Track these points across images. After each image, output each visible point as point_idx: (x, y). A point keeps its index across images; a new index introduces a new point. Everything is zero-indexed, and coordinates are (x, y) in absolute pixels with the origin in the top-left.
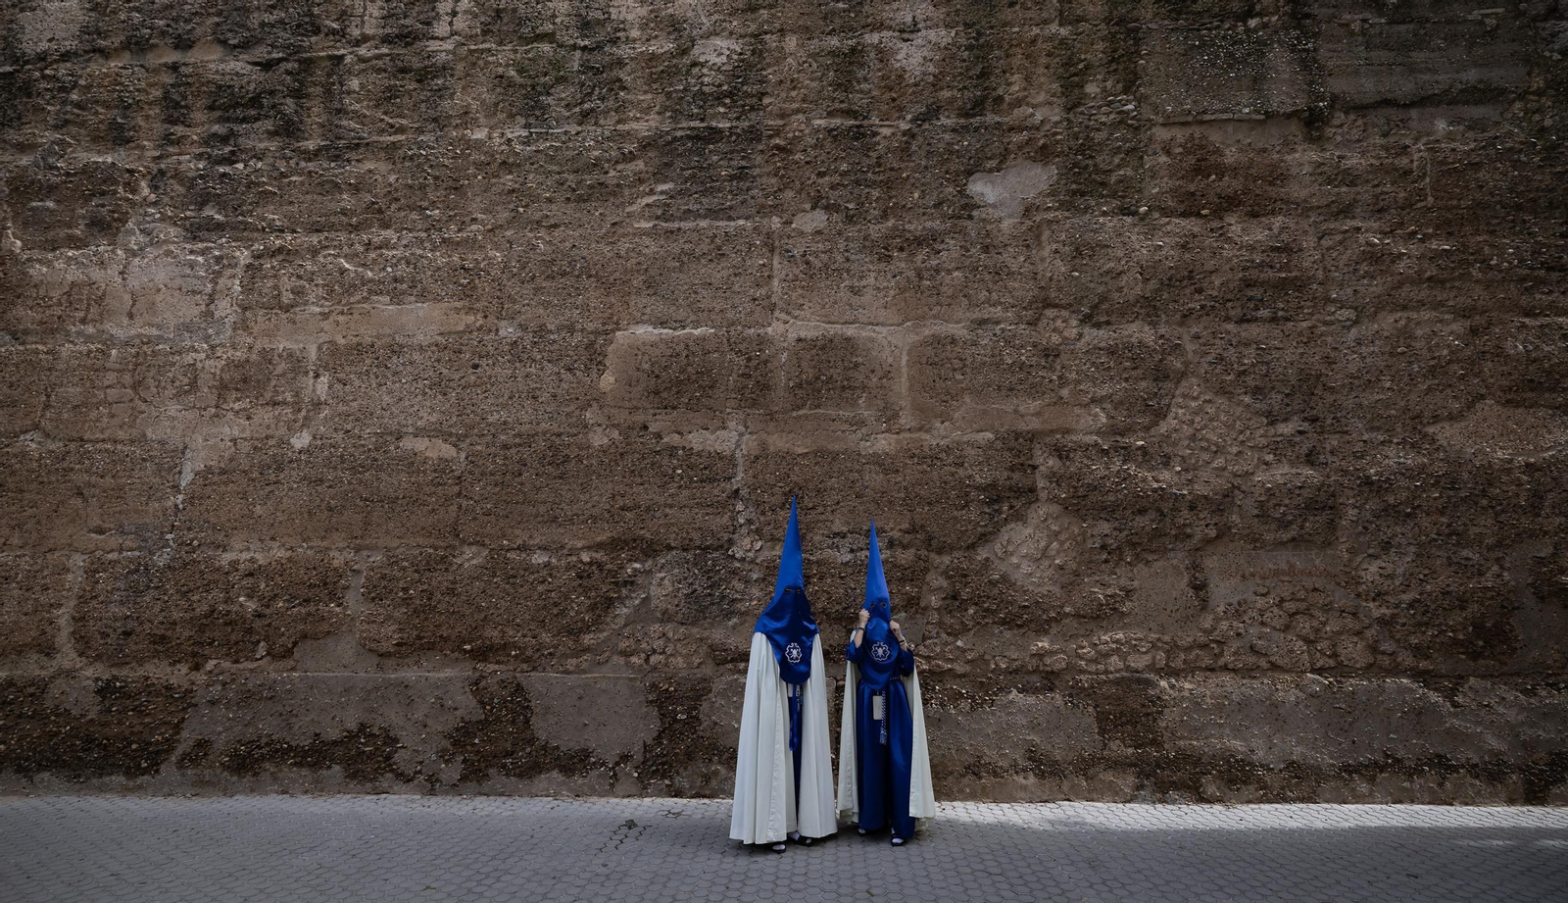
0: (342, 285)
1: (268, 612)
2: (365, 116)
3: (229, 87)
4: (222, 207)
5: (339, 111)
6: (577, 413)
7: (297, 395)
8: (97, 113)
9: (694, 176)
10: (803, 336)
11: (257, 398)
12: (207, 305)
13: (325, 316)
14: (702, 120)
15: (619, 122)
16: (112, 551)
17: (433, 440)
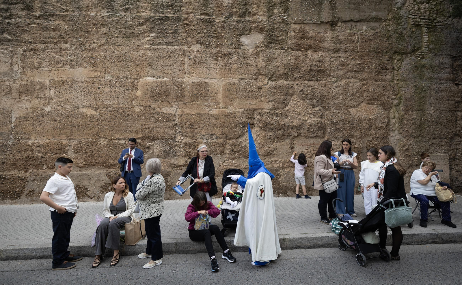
0: (54, 62)
1: (45, 156)
2: (54, 5)
4: (10, 34)
5: (45, 3)
6: (130, 102)
7: (45, 95)
9: (161, 32)
10: (194, 82)
11: (32, 96)
12: (11, 67)
13: (50, 71)
14: (163, 14)
15: (138, 12)
17: (89, 109)
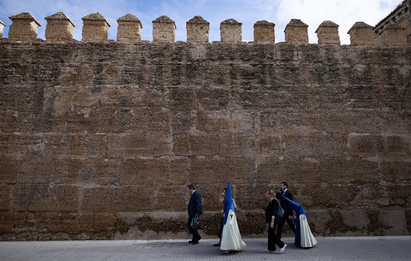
0: (284, 121)
2: (280, 79)
3: (246, 71)
4: (250, 101)
5: (274, 78)
6: (343, 152)
7: (279, 147)
8: (215, 76)
9: (359, 98)
10: (389, 136)
11: (269, 148)
12: (253, 125)
13: (282, 129)
14: (359, 84)
15: (340, 83)
16: (242, 183)
17: (312, 158)
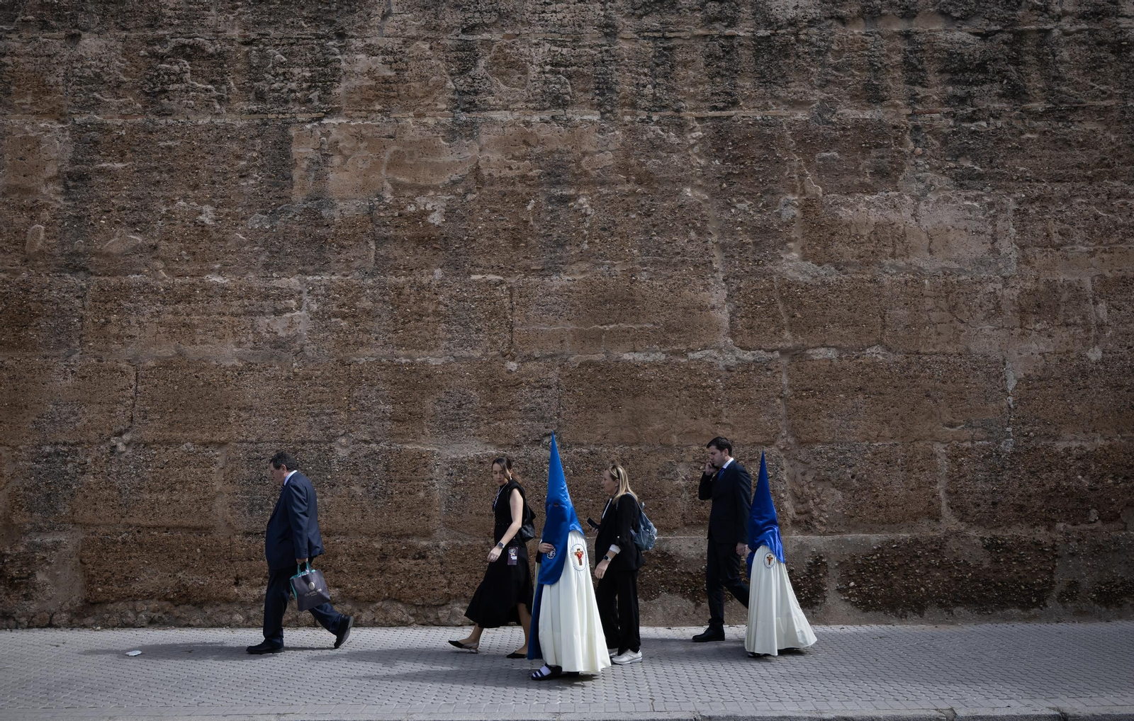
0: (1100, 229)
1: (1099, 486)
2: (1078, 83)
3: (958, 54)
4: (976, 160)
5: (1055, 78)
7: (1084, 318)
8: (853, 75)
11: (1052, 320)
12: (992, 243)
13: (1092, 254)
16: (966, 440)
